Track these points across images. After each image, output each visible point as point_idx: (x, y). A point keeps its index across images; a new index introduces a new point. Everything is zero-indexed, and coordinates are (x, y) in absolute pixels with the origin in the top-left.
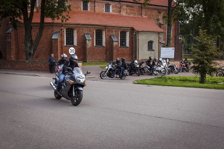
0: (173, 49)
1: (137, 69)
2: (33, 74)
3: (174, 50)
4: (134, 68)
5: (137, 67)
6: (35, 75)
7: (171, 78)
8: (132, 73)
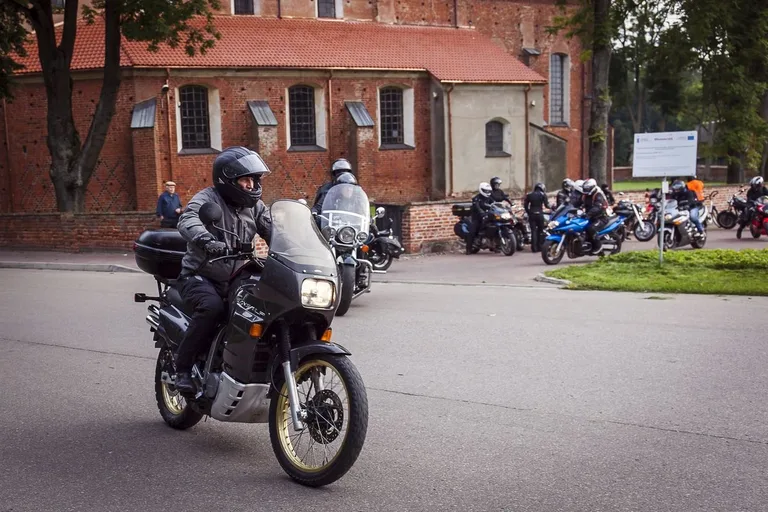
0: (691, 138)
1: (501, 227)
2: (107, 264)
3: (695, 142)
4: (490, 226)
5: (503, 221)
6: (111, 270)
7: (674, 261)
8: (480, 242)
